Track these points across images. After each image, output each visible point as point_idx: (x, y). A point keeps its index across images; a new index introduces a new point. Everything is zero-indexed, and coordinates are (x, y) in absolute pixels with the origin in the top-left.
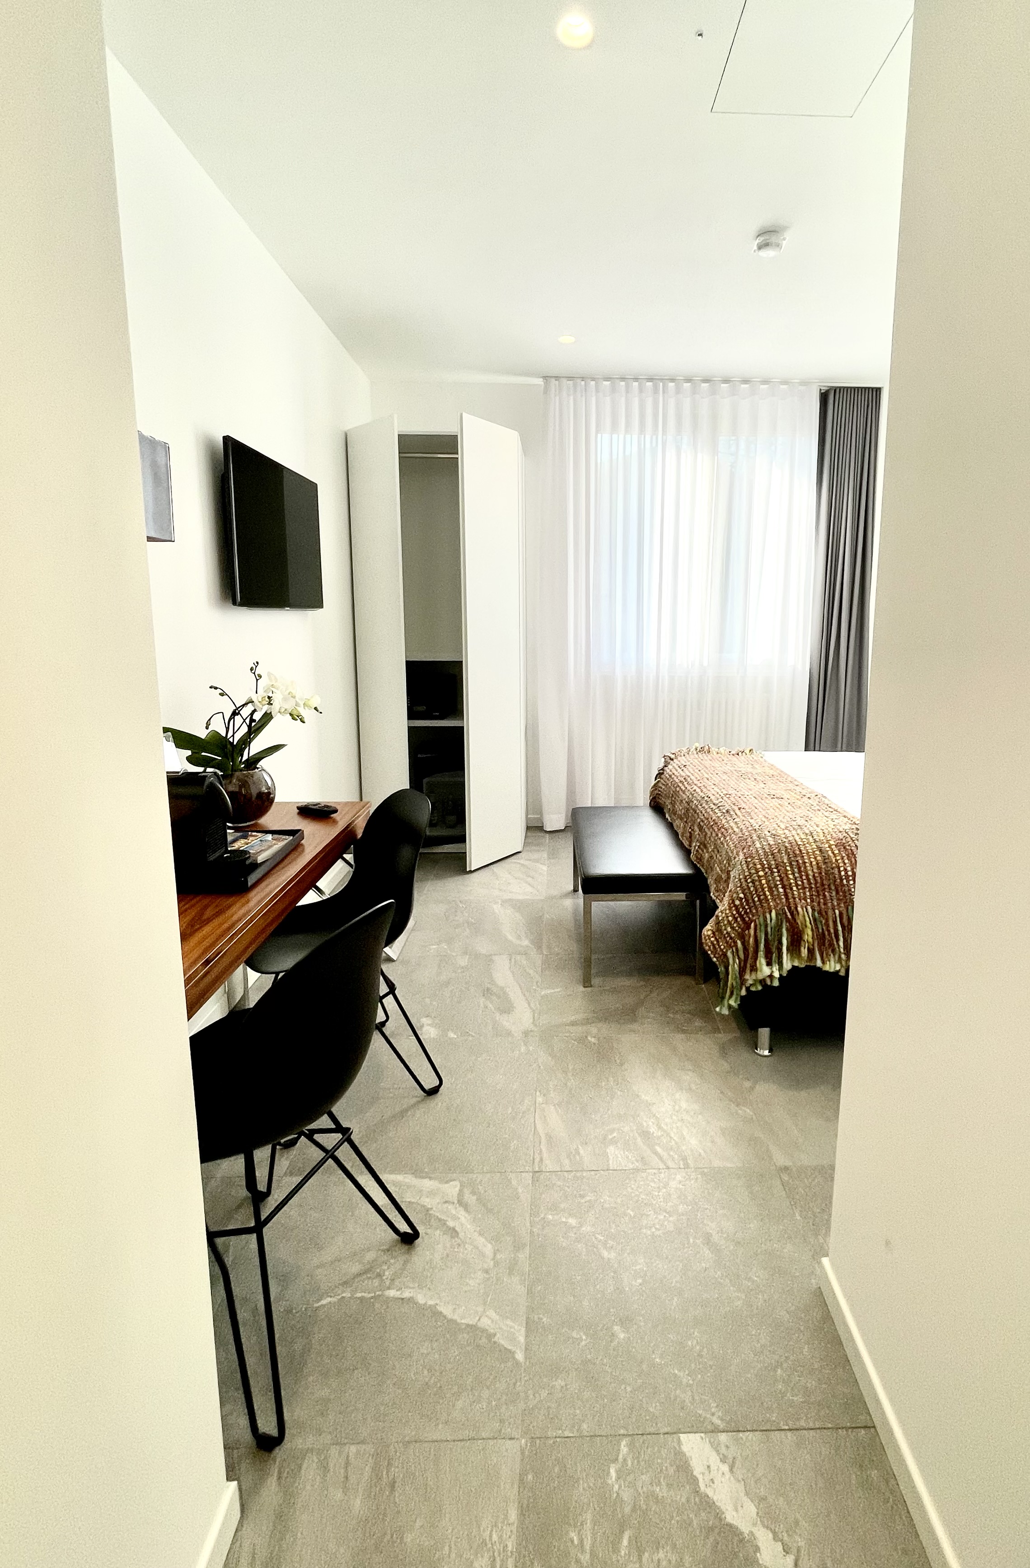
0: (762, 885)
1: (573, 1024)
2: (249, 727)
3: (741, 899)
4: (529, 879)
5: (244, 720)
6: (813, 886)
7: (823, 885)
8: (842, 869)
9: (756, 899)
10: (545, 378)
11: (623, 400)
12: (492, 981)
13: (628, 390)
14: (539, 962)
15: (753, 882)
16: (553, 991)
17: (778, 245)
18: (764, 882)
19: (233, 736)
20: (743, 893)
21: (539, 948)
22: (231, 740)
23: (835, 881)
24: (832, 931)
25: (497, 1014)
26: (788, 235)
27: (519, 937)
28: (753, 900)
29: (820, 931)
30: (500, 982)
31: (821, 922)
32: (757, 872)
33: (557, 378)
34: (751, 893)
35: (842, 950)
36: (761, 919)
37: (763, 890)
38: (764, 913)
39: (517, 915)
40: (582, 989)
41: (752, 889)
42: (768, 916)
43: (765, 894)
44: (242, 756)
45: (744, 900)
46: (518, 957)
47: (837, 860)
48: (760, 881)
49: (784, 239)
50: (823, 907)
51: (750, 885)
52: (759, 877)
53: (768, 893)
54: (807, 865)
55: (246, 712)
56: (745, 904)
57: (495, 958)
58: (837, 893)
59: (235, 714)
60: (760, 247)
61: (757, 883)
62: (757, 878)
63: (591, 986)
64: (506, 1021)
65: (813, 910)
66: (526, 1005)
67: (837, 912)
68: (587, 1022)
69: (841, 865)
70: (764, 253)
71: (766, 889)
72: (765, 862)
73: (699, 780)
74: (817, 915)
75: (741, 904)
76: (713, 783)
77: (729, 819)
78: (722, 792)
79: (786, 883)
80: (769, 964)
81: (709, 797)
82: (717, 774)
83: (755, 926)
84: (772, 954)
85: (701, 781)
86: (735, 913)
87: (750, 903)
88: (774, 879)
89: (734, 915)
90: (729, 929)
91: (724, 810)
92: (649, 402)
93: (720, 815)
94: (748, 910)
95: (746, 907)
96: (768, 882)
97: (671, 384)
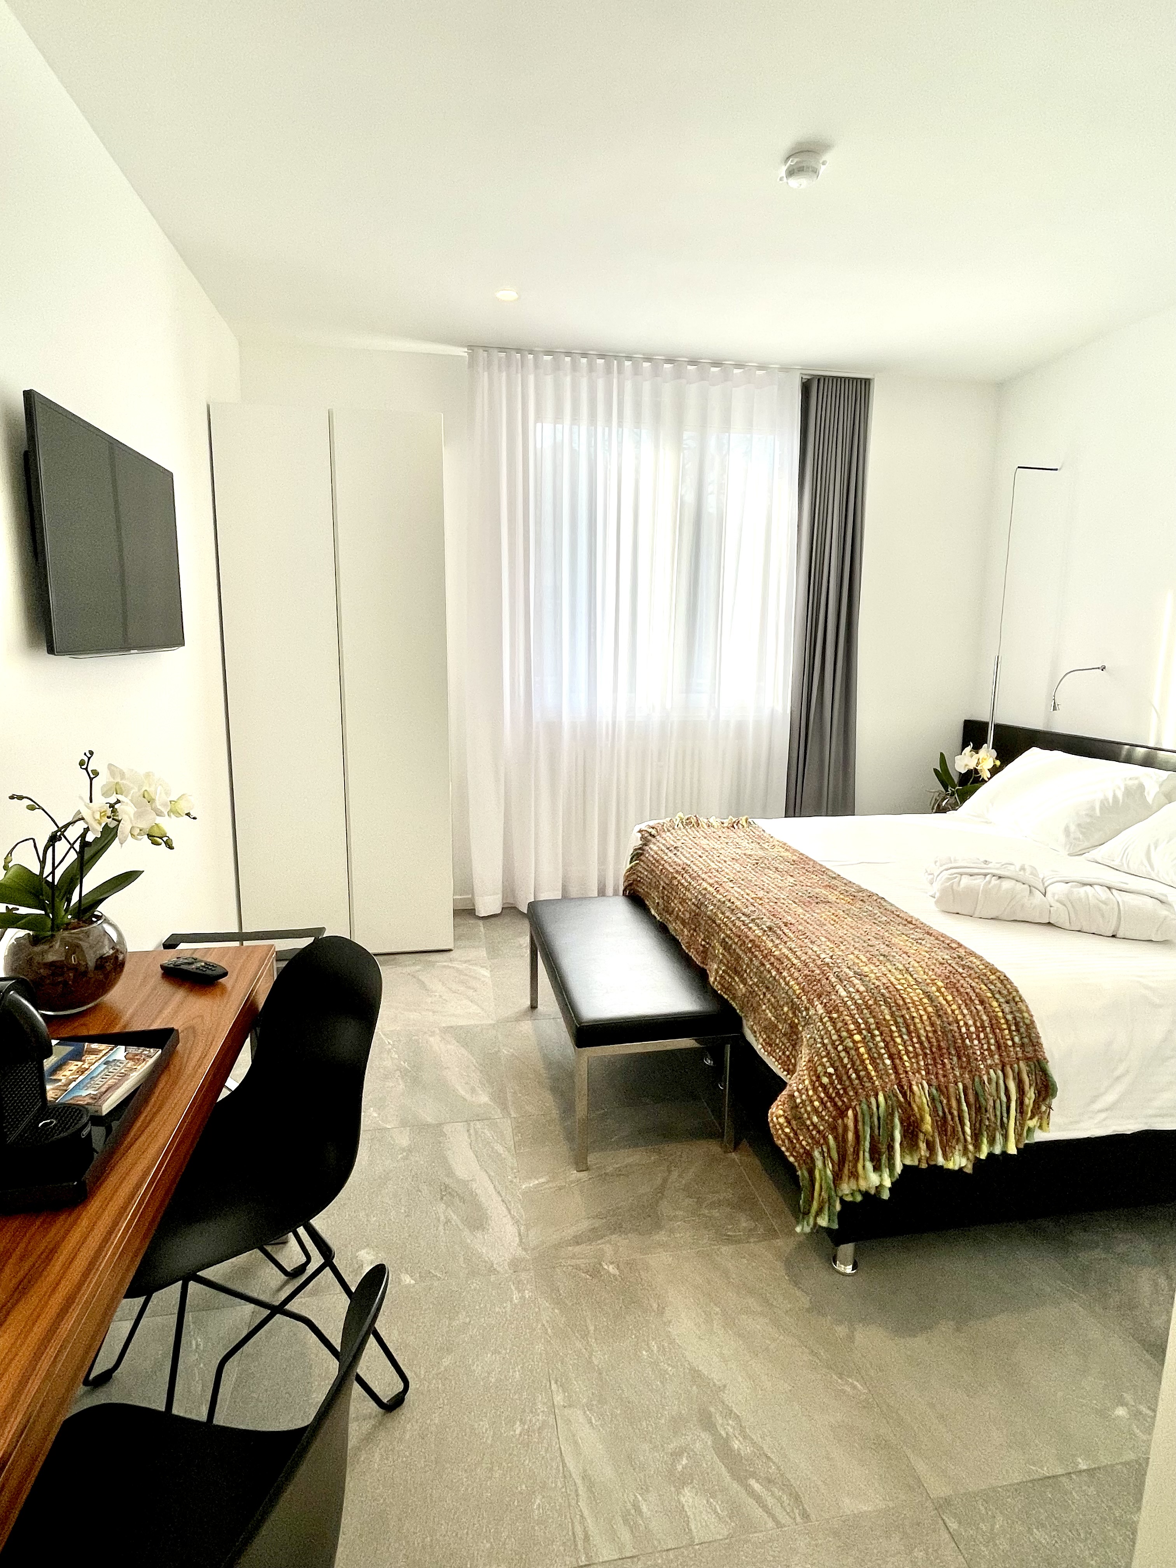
0: (860, 1055)
1: (577, 1241)
2: (81, 854)
3: (830, 1075)
4: (470, 993)
5: (72, 846)
6: (928, 1052)
7: (939, 1048)
8: (962, 1023)
9: (854, 1076)
10: (471, 347)
11: (568, 379)
12: (450, 1173)
13: (575, 367)
14: (508, 1132)
15: (846, 1049)
16: (537, 1182)
17: (815, 171)
18: (862, 1050)
19: (53, 873)
20: (833, 1068)
21: (504, 1108)
22: (50, 879)
23: (955, 1043)
24: (956, 1113)
25: (466, 1232)
26: (828, 157)
27: (473, 1090)
28: (849, 1077)
29: (941, 1113)
30: (461, 1172)
31: (941, 1102)
32: (852, 1036)
33: (486, 348)
34: (845, 1066)
35: (969, 1138)
36: (865, 1107)
37: (863, 1061)
38: (867, 1097)
39: (463, 1051)
40: (575, 1175)
41: (846, 1061)
42: (873, 1100)
43: (866, 1069)
44: (69, 900)
45: (834, 1077)
46: (479, 1125)
47: (953, 1011)
48: (857, 1049)
49: (824, 163)
50: (942, 1080)
51: (843, 1054)
52: (854, 1042)
53: (870, 1067)
54: (917, 1020)
55: (73, 833)
56: (836, 1082)
57: (447, 1129)
58: (959, 1058)
59: (54, 839)
60: (791, 173)
61: (853, 1052)
62: (851, 1045)
63: (587, 1169)
64: (479, 1243)
65: (930, 1085)
66: (506, 1212)
67: (960, 1085)
68: (594, 1235)
69: (960, 1017)
70: (795, 182)
71: (867, 1062)
72: (860, 1021)
73: (706, 873)
74: (934, 1091)
75: (832, 1083)
76: (728, 879)
77: (777, 942)
78: (748, 894)
79: (893, 1050)
80: (877, 1169)
81: (733, 903)
82: (725, 862)
83: (855, 1116)
84: (880, 1154)
85: (710, 874)
86: (822, 1095)
87: (845, 1082)
88: (876, 1046)
89: (822, 1099)
90: (815, 1119)
91: (764, 926)
92: (601, 383)
93: (760, 934)
94: (841, 1092)
95: (839, 1087)
96: (869, 1050)
97: (628, 363)
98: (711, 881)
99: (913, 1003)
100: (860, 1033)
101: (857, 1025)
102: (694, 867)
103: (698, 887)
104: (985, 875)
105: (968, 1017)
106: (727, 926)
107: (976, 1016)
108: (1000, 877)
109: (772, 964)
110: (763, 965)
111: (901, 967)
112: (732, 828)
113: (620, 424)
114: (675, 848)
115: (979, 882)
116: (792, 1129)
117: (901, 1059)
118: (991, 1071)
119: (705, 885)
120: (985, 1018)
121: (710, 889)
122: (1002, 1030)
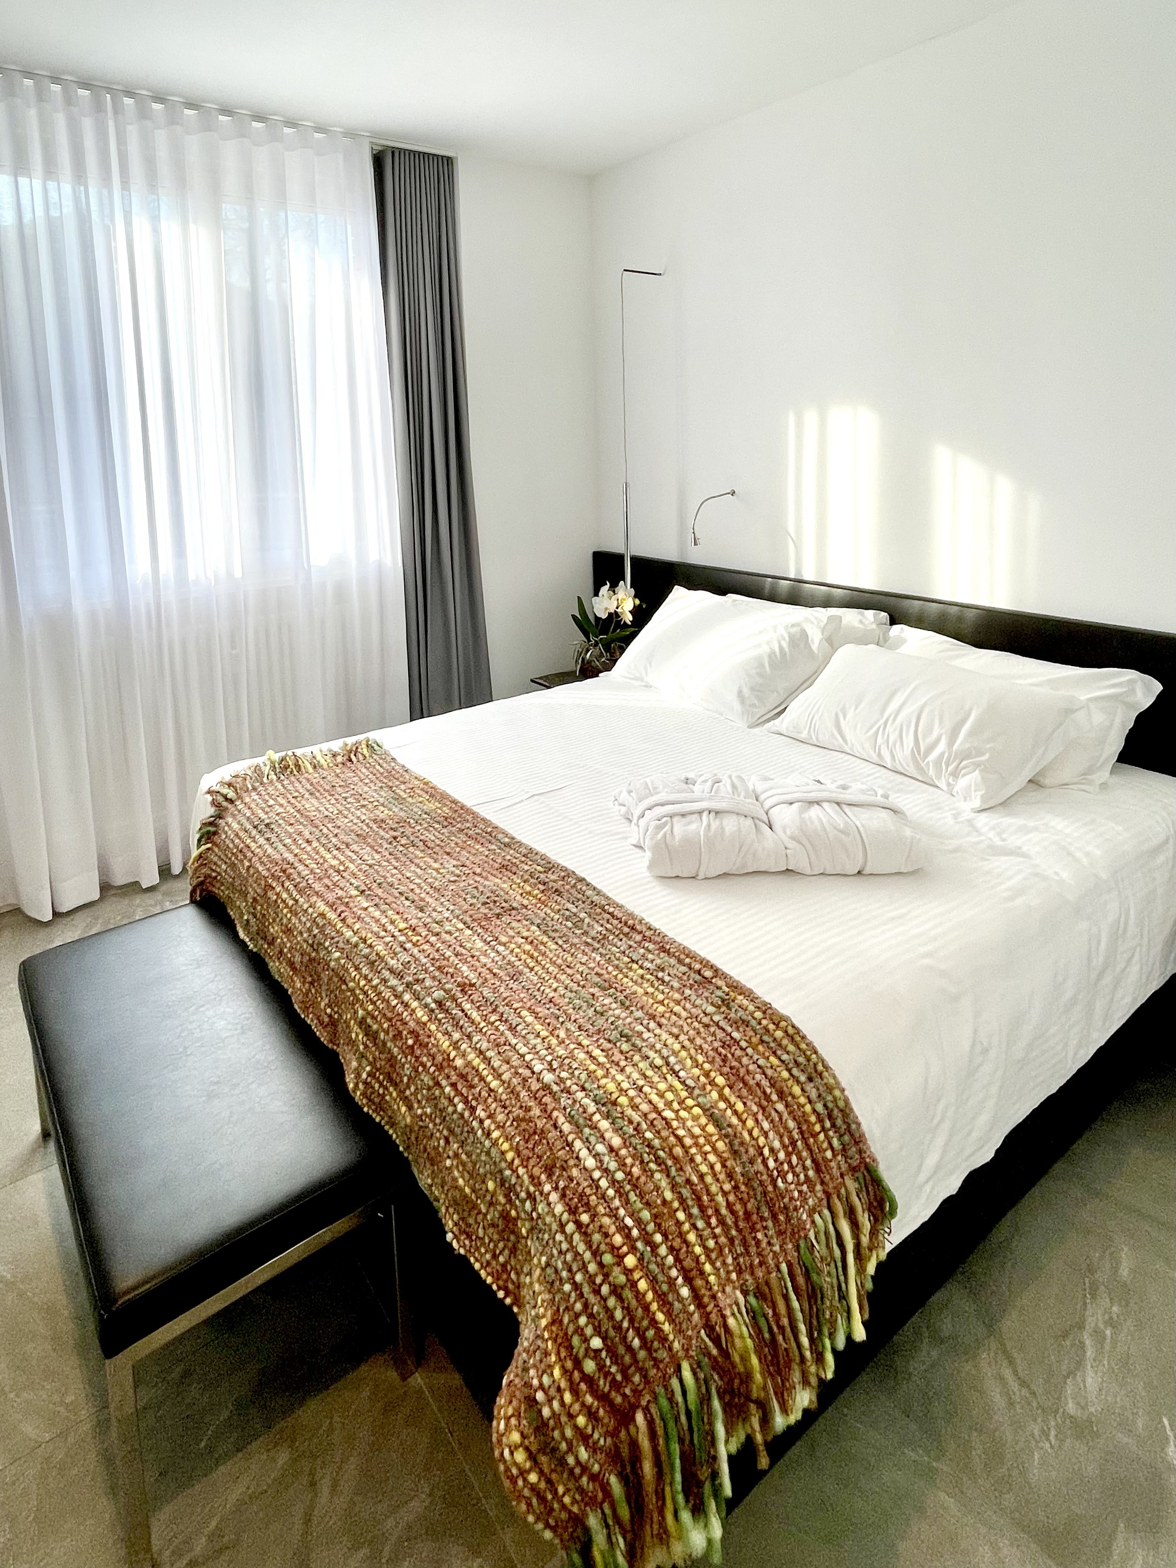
0: (639, 1296)
3: (597, 1352)
6: (735, 1233)
7: (747, 1215)
9: (636, 1343)
15: (616, 1291)
18: (643, 1285)
20: (599, 1334)
23: (765, 1195)
24: (785, 1321)
28: (629, 1348)
29: (767, 1335)
31: (765, 1316)
32: (620, 1259)
34: (618, 1327)
35: (808, 1354)
36: (664, 1402)
37: (646, 1308)
38: (665, 1379)
41: (618, 1314)
42: (675, 1383)
43: (654, 1322)
45: (604, 1354)
48: (634, 1284)
50: (760, 1273)
51: (612, 1302)
52: (628, 1272)
53: (660, 1317)
54: (709, 1179)
56: (608, 1362)
58: (775, 1220)
61: (628, 1294)
62: (622, 1279)
65: (745, 1293)
67: (784, 1267)
71: (654, 1306)
72: (629, 1222)
73: (320, 879)
74: (752, 1300)
75: (601, 1367)
76: (357, 888)
77: (456, 1036)
78: (392, 922)
79: (688, 1263)
80: (698, 1510)
81: (370, 946)
82: (348, 845)
83: (651, 1423)
84: (700, 1484)
85: (326, 881)
86: (589, 1399)
87: (623, 1357)
88: (661, 1265)
89: (589, 1408)
90: (583, 1454)
91: (429, 1000)
92: (87, 124)
93: (425, 1019)
94: (619, 1377)
95: (614, 1369)
96: (653, 1281)
97: (128, 101)
98: (331, 897)
99: (696, 1144)
100: (633, 1249)
101: (625, 1231)
102: (301, 868)
103: (310, 910)
104: (700, 813)
105: (771, 1134)
106: (365, 993)
107: (779, 1127)
108: (717, 813)
109: (454, 1085)
110: (438, 1084)
111: (658, 1062)
112: (349, 764)
113: (125, 184)
114: (267, 825)
115: (696, 827)
116: (541, 1473)
117: (702, 1273)
118: (817, 1217)
119: (322, 907)
120: (791, 1124)
121: (332, 915)
122: (815, 1135)
